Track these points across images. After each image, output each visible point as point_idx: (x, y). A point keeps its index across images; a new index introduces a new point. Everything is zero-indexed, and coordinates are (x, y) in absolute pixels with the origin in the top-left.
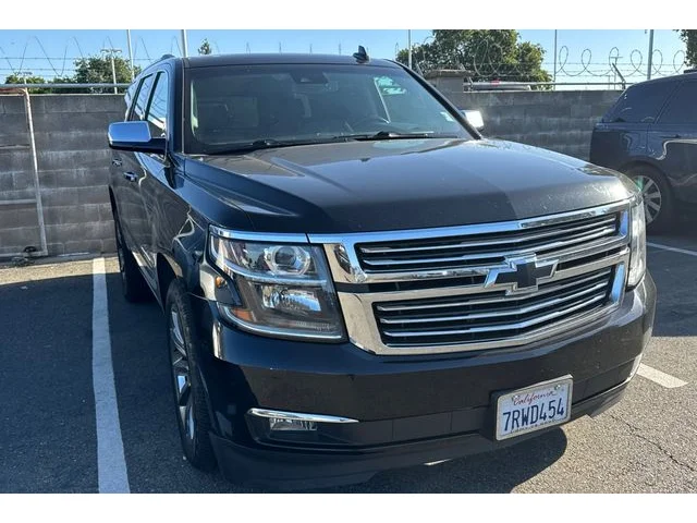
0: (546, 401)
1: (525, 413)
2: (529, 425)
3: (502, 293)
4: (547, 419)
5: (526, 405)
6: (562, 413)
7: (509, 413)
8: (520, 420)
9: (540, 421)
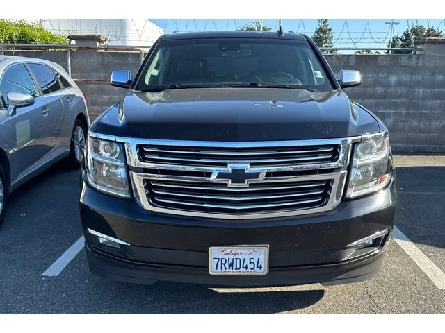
0: (247, 257)
1: (231, 261)
2: (234, 270)
3: (225, 185)
4: (249, 270)
5: (231, 257)
6: (261, 268)
7: (219, 259)
8: (227, 265)
9: (242, 270)
